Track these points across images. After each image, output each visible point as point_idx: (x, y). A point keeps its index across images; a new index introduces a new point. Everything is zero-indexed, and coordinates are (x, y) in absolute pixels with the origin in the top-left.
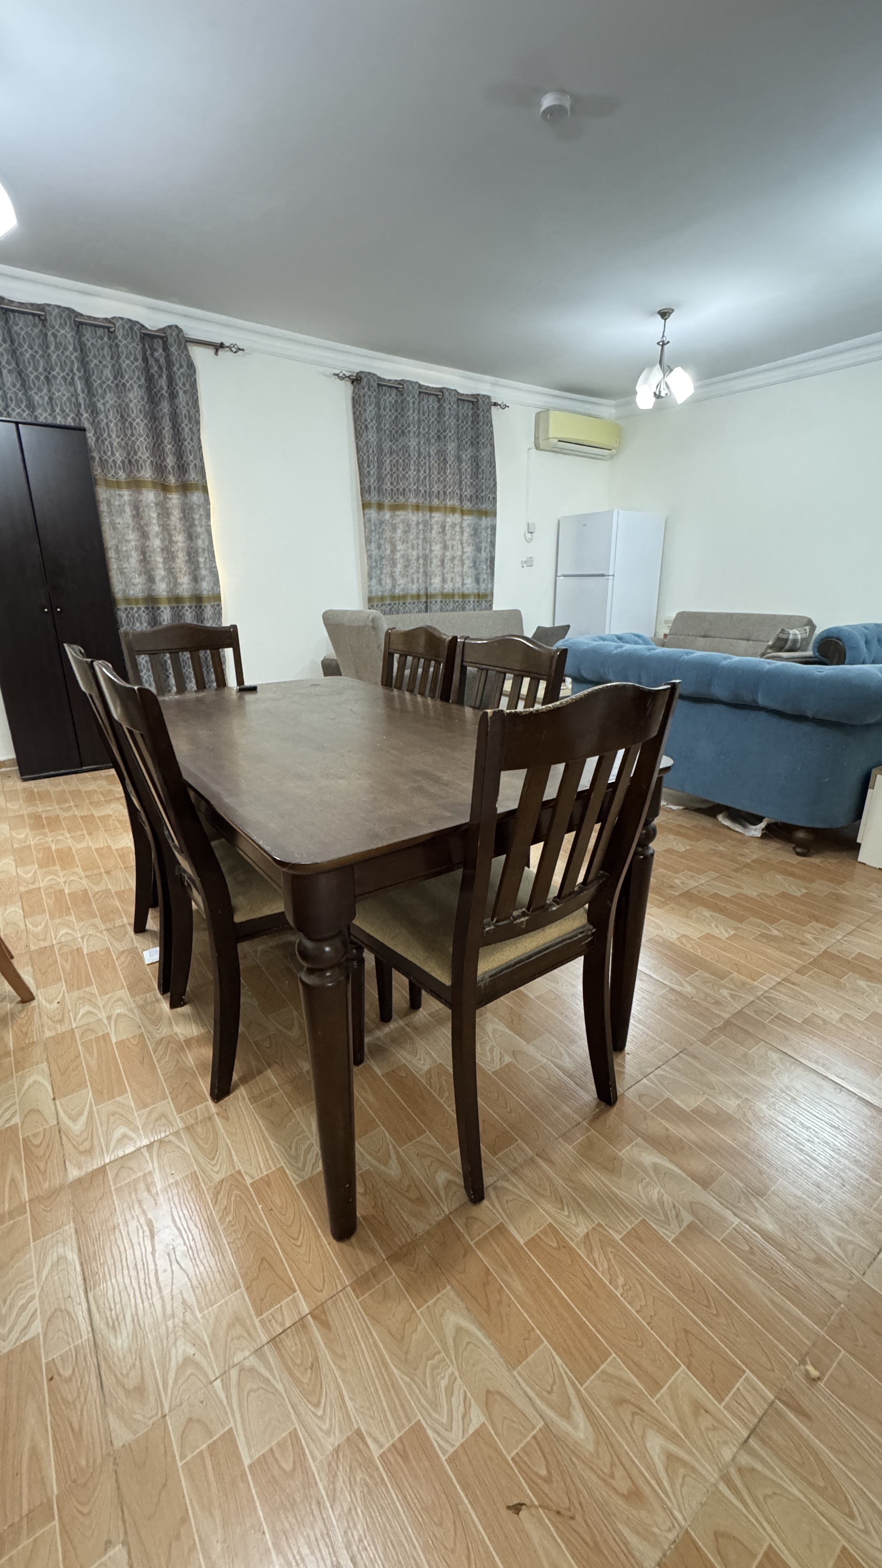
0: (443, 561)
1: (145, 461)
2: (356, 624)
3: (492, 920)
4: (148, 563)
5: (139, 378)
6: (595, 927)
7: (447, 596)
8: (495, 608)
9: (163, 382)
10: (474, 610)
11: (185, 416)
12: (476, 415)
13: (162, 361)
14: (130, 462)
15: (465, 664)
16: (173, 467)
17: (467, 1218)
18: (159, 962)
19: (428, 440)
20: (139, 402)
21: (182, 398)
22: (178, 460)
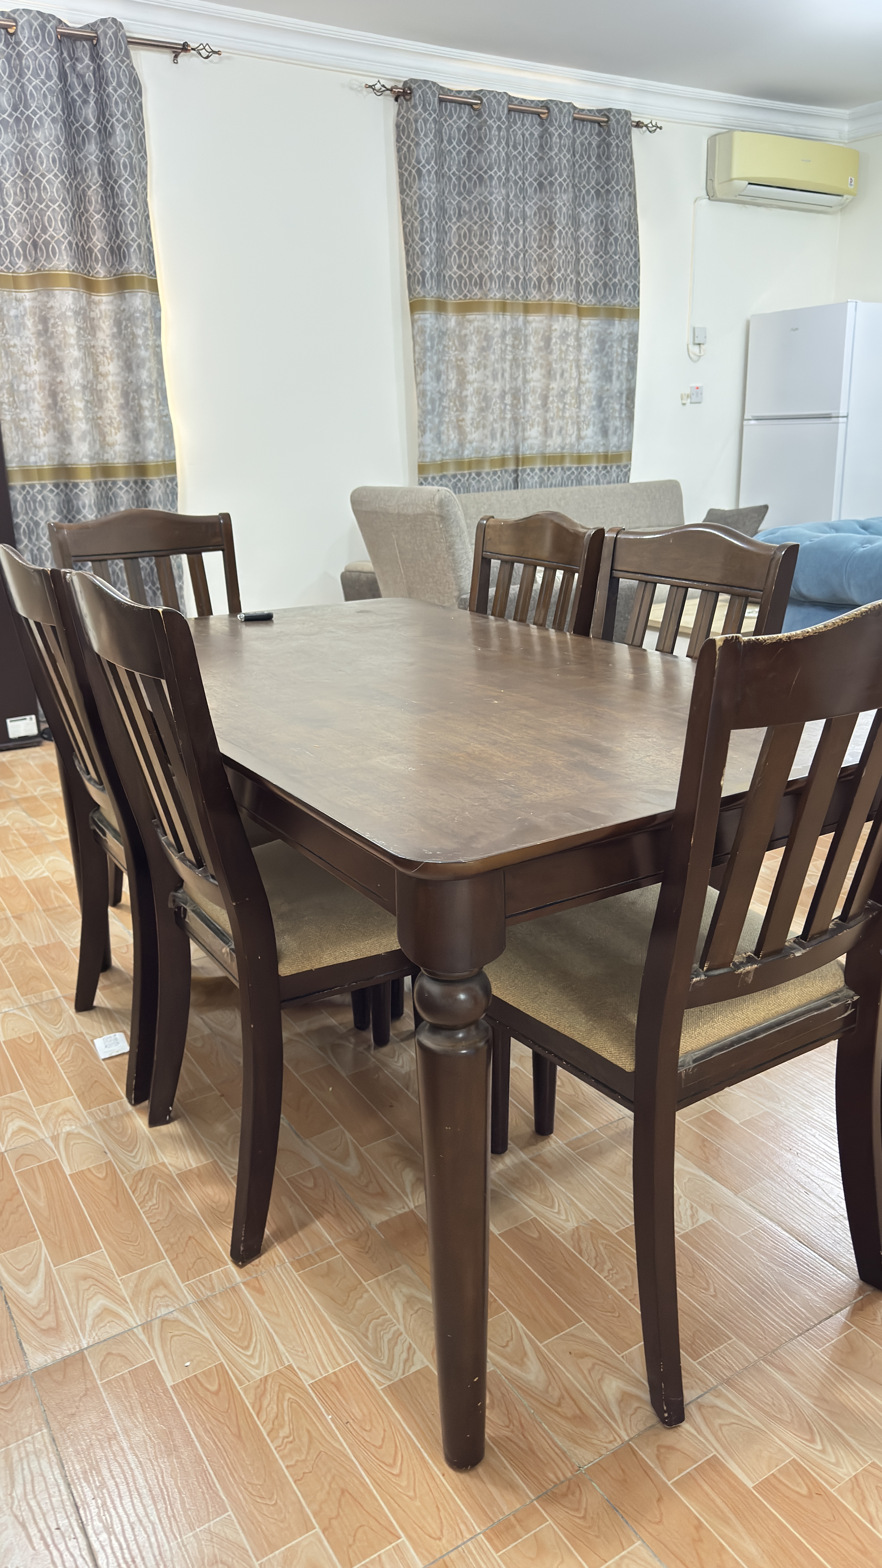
0: (545, 398)
1: (58, 242)
2: (410, 511)
3: (702, 967)
4: (61, 410)
5: (52, 108)
6: (857, 993)
7: (552, 460)
8: (634, 478)
9: (90, 112)
10: (598, 482)
11: (125, 167)
12: (604, 144)
13: (89, 76)
14: (35, 244)
15: (616, 574)
16: (102, 251)
17: (659, 1447)
18: (130, 1053)
19: (523, 190)
20: (52, 145)
21: (120, 136)
22: (110, 239)
